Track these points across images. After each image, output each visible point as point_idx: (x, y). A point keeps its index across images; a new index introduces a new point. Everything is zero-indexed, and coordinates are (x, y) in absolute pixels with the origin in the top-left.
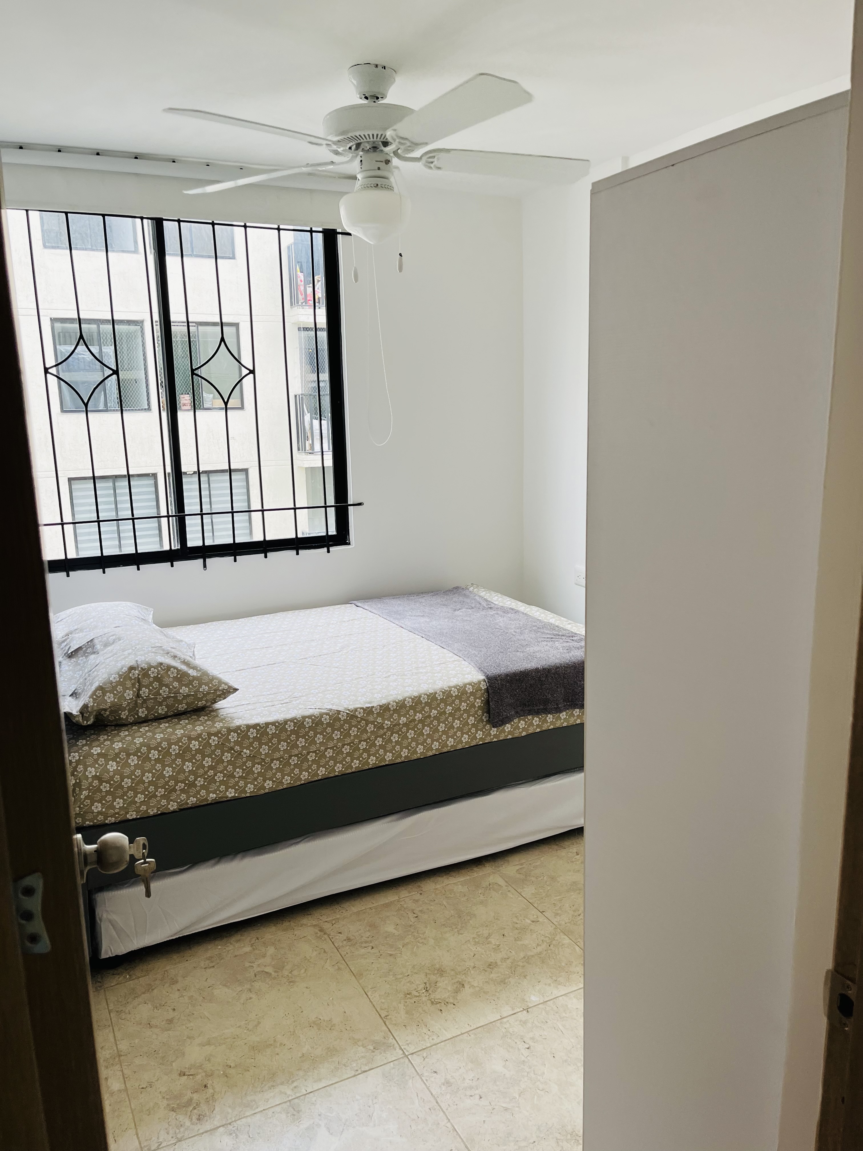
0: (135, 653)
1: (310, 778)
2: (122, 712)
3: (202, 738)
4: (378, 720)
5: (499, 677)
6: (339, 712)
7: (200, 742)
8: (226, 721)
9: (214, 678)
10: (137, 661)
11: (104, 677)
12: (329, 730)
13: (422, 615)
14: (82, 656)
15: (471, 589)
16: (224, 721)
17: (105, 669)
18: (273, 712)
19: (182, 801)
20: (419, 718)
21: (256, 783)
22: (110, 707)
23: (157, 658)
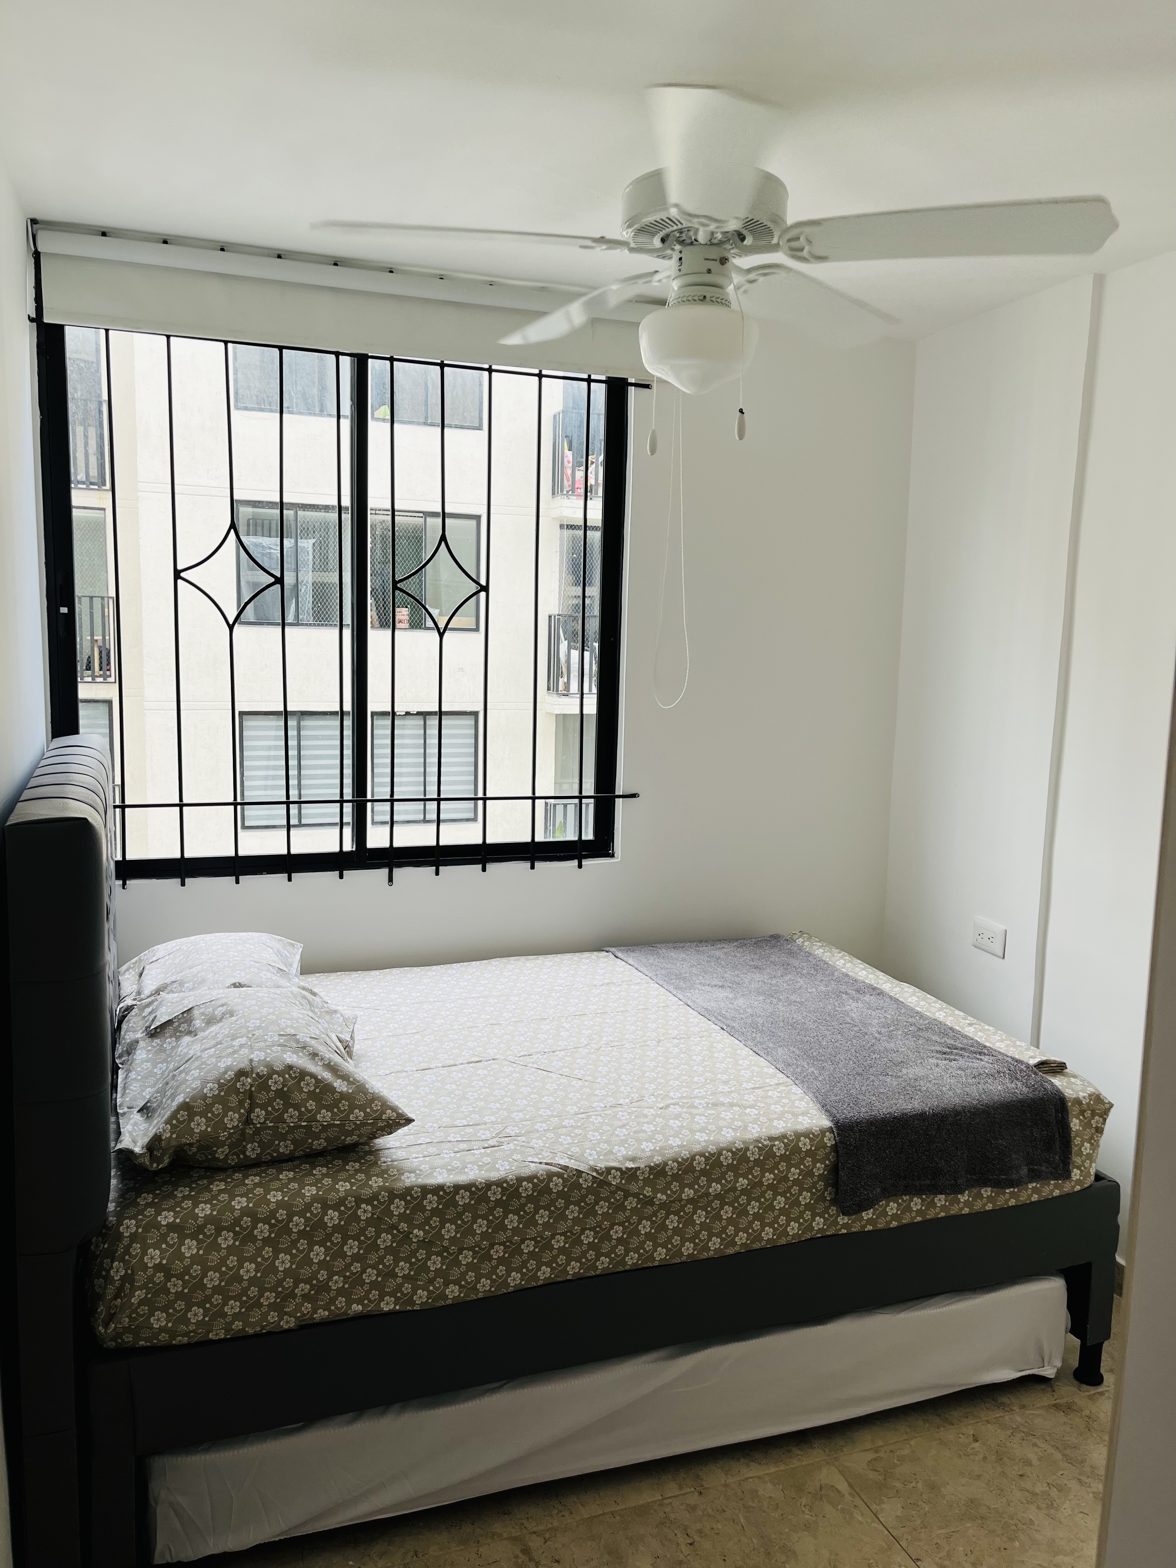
0: (251, 1045)
1: (523, 1283)
2: (217, 1149)
3: (346, 1206)
4: (645, 1192)
5: (857, 1125)
6: (579, 1173)
7: (341, 1213)
8: (389, 1175)
9: (375, 1098)
10: (251, 1061)
11: (194, 1086)
12: (561, 1203)
13: (721, 984)
14: (171, 1037)
15: (800, 941)
16: (386, 1176)
17: (198, 1071)
18: (470, 1163)
19: (304, 1315)
20: (715, 1190)
21: (431, 1288)
22: (197, 1141)
23: (285, 1056)
